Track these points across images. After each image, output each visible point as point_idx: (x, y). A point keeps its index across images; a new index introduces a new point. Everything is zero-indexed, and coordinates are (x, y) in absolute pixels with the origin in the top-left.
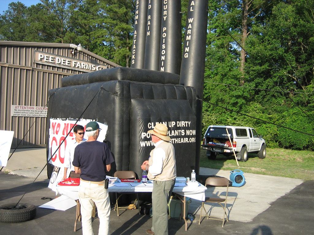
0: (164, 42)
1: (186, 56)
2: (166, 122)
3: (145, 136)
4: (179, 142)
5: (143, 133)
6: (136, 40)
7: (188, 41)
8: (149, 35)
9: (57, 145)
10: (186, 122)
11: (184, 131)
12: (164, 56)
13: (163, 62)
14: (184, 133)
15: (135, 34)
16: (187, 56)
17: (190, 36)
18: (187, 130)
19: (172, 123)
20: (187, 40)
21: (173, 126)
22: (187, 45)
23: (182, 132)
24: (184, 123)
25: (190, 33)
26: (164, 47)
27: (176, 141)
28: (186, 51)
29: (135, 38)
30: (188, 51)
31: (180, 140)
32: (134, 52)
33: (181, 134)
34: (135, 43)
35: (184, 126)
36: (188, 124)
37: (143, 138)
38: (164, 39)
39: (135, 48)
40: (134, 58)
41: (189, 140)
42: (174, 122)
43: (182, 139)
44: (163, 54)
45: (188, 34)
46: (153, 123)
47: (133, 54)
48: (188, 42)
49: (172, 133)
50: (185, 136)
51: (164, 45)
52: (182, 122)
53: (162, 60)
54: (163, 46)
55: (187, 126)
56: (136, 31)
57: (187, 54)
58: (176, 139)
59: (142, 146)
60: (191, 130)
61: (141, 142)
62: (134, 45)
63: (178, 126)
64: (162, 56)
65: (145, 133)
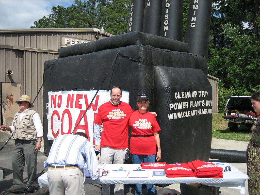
0: (167, 12)
1: (192, 26)
2: (190, 92)
3: (172, 107)
4: (201, 114)
5: (170, 105)
6: (132, 13)
7: (195, 10)
8: (149, 5)
9: (59, 119)
10: (206, 92)
11: (204, 102)
12: (167, 27)
13: (165, 33)
14: (204, 103)
15: (132, 7)
16: (194, 26)
17: (197, 6)
18: (206, 101)
19: (195, 93)
20: (193, 9)
21: (195, 97)
22: (194, 14)
23: (203, 103)
24: (204, 93)
25: (197, 3)
26: (168, 17)
27: (198, 112)
28: (192, 21)
29: (132, 11)
30: (195, 20)
31: (201, 111)
32: (131, 24)
33: (202, 105)
34: (131, 16)
35: (204, 96)
36: (207, 93)
37: (170, 109)
38: (167, 10)
39: (132, 20)
40: (131, 31)
41: (208, 112)
42: (196, 92)
43: (203, 110)
44: (165, 24)
45: (195, 3)
46: (179, 93)
47: (130, 27)
48: (195, 12)
49: (195, 104)
50: (205, 107)
51: (168, 15)
52: (203, 92)
53: (164, 30)
54: (166, 16)
55: (206, 96)
56: (133, 4)
57: (194, 23)
58: (198, 110)
59: (170, 119)
60: (209, 101)
61: (169, 115)
62: (131, 18)
63: (199, 96)
64: (165, 27)
65: (173, 104)
